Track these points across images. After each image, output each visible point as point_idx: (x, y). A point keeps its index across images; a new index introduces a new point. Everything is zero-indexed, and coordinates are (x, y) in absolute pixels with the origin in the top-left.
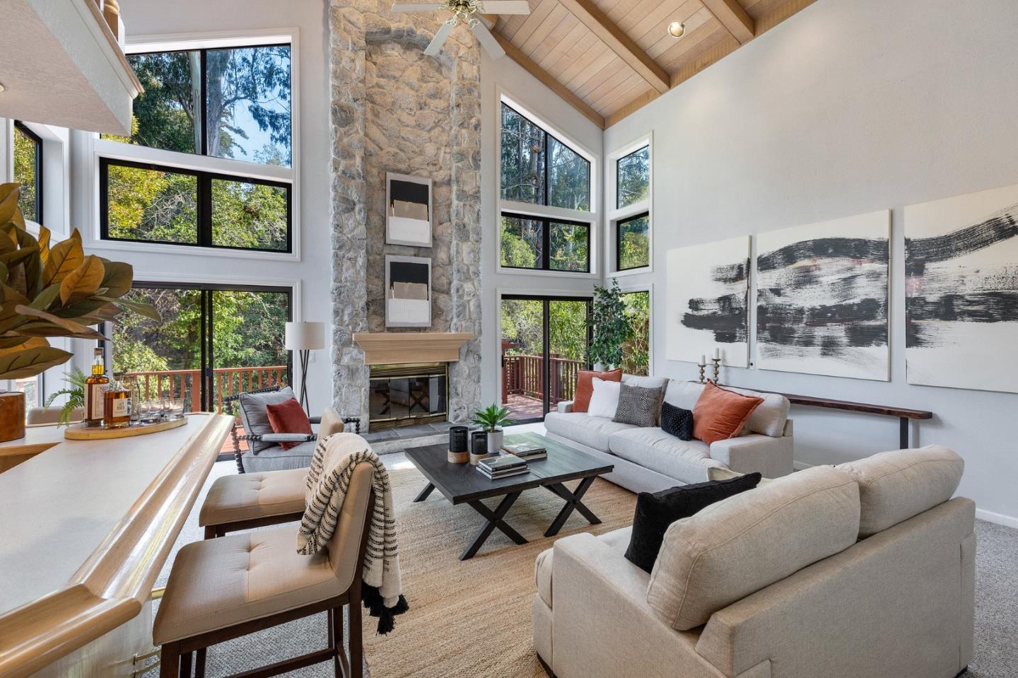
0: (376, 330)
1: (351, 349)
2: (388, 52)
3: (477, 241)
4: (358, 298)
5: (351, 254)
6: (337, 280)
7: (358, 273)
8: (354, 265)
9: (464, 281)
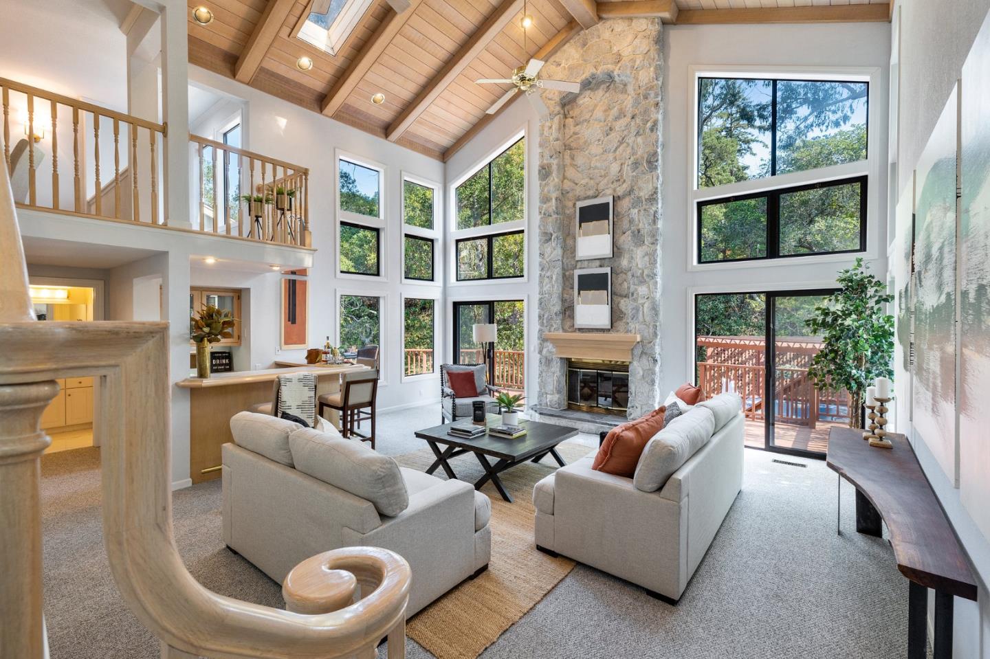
0: (570, 330)
1: (548, 344)
2: (581, 102)
3: (653, 244)
4: (553, 306)
5: (549, 274)
6: (541, 293)
7: (553, 286)
8: (551, 282)
9: (638, 285)
